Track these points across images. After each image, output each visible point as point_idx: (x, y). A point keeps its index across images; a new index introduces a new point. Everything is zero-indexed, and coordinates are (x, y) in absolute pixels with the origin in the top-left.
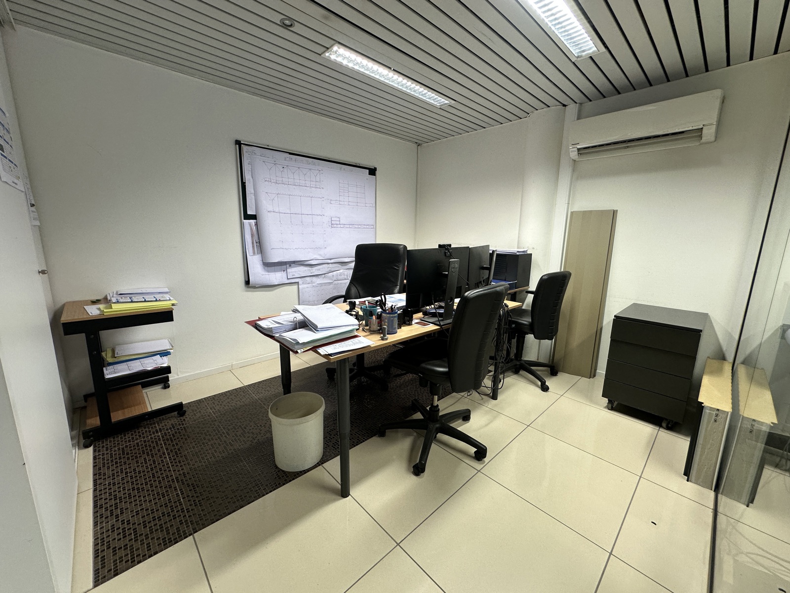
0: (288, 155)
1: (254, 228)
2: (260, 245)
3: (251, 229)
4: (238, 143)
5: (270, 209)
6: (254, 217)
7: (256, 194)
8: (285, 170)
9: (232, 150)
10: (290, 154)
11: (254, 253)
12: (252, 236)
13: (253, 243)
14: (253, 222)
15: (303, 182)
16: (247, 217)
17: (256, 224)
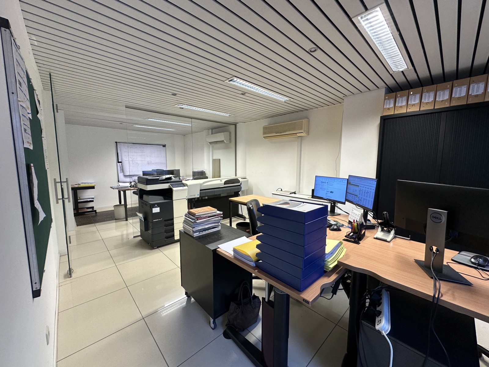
0: (132, 144)
1: (121, 165)
2: (123, 170)
3: (120, 166)
4: (116, 142)
5: (126, 160)
6: (121, 162)
7: (121, 156)
8: (131, 148)
9: (115, 144)
10: (133, 144)
11: (121, 173)
12: (120, 167)
13: (120, 170)
14: (120, 164)
15: (137, 151)
16: (119, 162)
17: (122, 164)
